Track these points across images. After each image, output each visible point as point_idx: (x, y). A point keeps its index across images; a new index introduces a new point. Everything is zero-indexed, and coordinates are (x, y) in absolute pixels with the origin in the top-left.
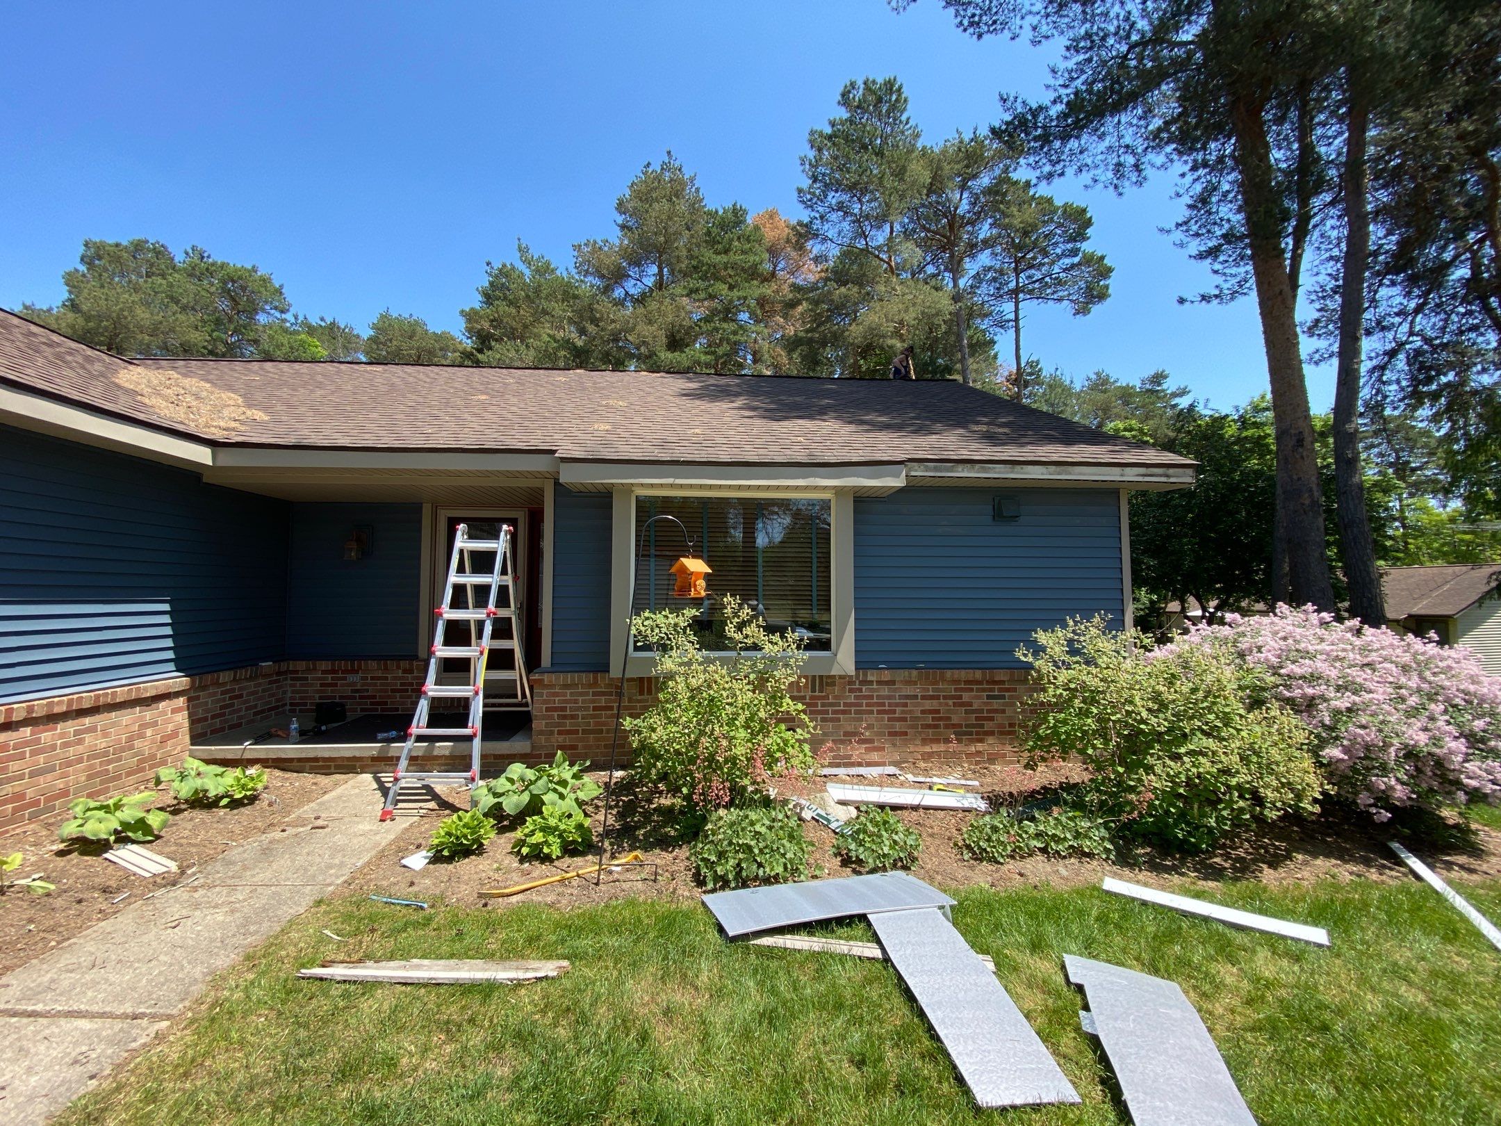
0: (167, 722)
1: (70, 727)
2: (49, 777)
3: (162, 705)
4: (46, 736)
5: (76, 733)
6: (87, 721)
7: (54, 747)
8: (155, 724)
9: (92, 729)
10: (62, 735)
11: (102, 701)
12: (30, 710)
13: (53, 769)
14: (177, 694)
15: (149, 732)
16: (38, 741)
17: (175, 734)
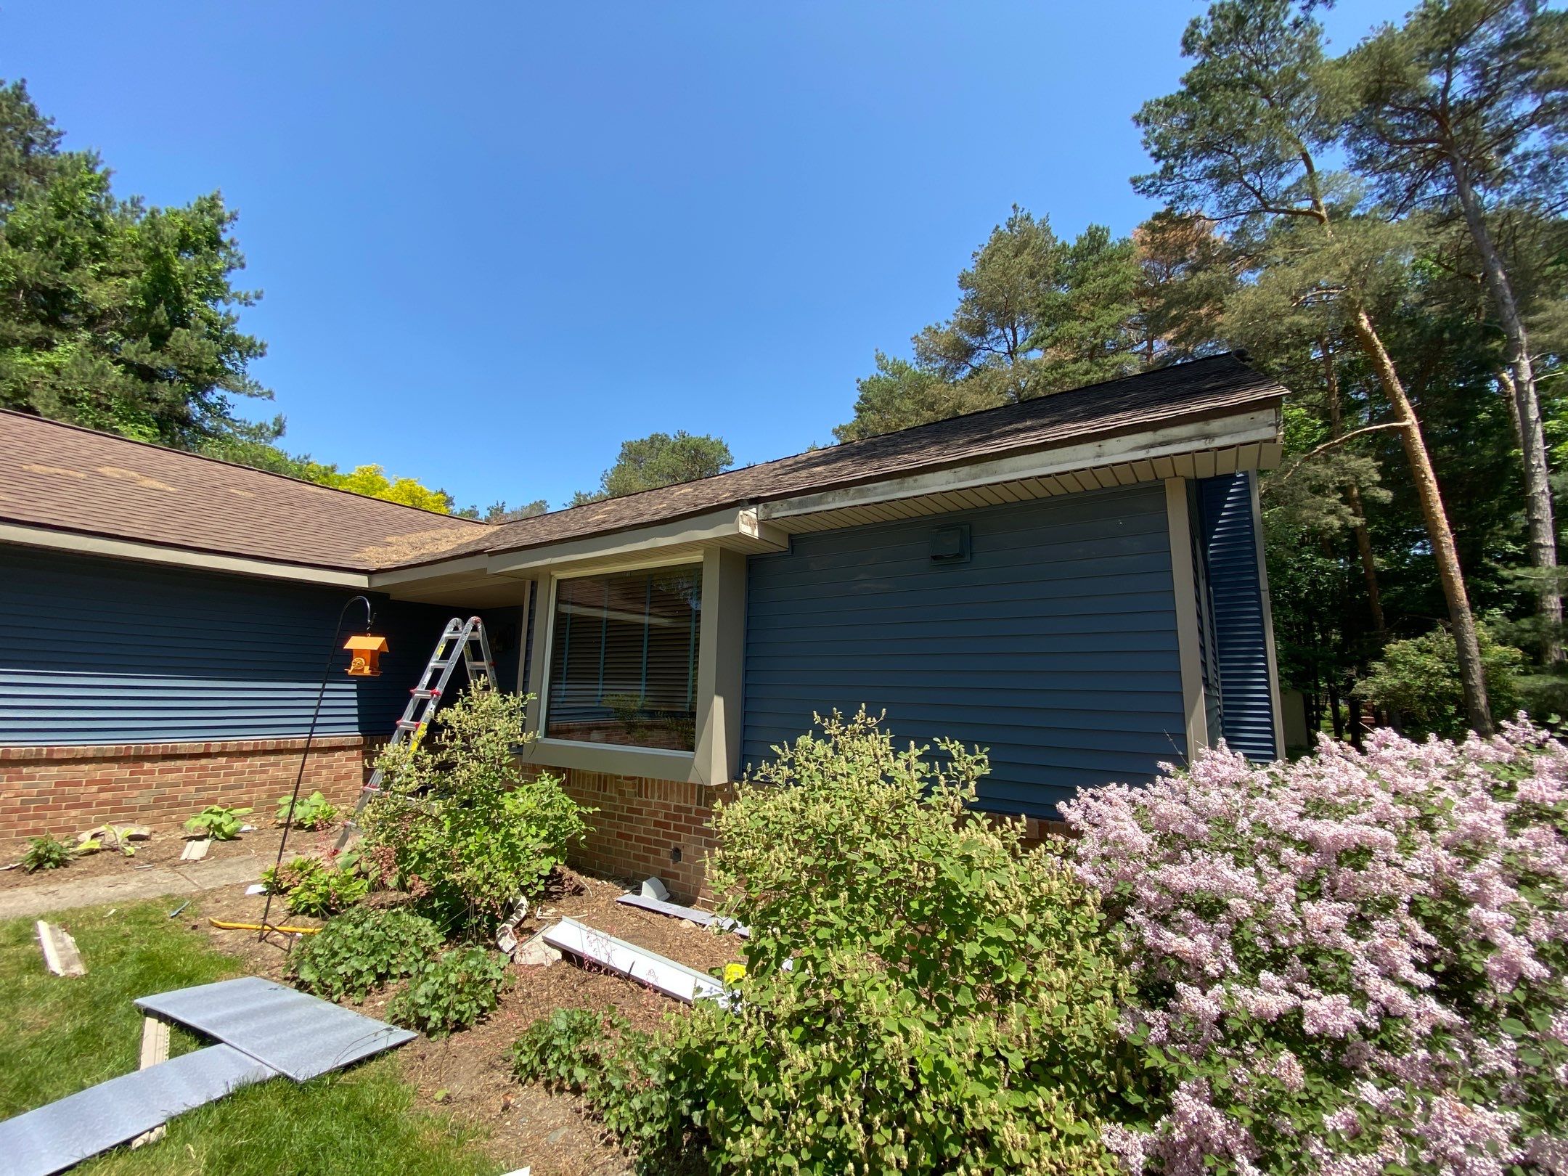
0: (344, 766)
1: (257, 761)
2: (237, 791)
3: (337, 754)
4: (237, 765)
5: (262, 765)
6: (272, 759)
7: (243, 773)
8: (331, 767)
9: (276, 765)
10: (250, 766)
11: (282, 746)
12: (224, 746)
13: (241, 787)
14: (351, 748)
15: (324, 772)
16: (231, 767)
17: (348, 776)
